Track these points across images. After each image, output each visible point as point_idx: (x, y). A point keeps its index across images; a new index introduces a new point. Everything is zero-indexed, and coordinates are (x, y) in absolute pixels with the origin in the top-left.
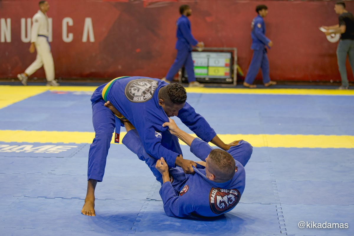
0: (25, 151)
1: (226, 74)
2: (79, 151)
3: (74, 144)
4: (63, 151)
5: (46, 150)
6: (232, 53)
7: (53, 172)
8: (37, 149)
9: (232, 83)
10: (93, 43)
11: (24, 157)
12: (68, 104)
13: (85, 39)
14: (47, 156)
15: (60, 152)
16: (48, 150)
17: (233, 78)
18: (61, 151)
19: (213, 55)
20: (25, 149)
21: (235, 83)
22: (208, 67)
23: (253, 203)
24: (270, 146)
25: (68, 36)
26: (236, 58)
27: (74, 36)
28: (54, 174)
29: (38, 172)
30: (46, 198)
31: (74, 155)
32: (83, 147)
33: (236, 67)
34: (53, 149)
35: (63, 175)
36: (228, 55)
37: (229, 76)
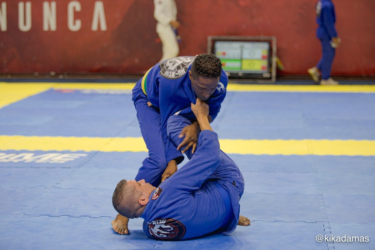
0: (25, 160)
1: (263, 68)
2: (89, 160)
3: (83, 152)
4: (70, 161)
5: (50, 159)
6: (270, 43)
7: (58, 186)
8: (39, 159)
9: (270, 78)
10: (105, 32)
11: (24, 167)
12: (76, 104)
13: (95, 27)
14: (51, 167)
15: (66, 162)
16: (52, 159)
17: (271, 73)
18: (67, 160)
19: (247, 45)
20: (24, 158)
21: (274, 79)
22: (241, 59)
23: (296, 222)
24: (315, 153)
25: (74, 24)
26: (275, 49)
27: (83, 24)
28: (60, 188)
29: (41, 186)
30: (50, 216)
31: (83, 165)
32: (94, 156)
33: (275, 59)
34: (58, 158)
35: (69, 188)
36: (266, 46)
37: (266, 70)
